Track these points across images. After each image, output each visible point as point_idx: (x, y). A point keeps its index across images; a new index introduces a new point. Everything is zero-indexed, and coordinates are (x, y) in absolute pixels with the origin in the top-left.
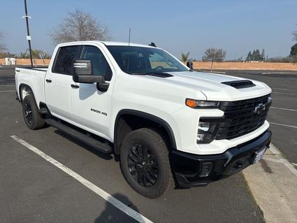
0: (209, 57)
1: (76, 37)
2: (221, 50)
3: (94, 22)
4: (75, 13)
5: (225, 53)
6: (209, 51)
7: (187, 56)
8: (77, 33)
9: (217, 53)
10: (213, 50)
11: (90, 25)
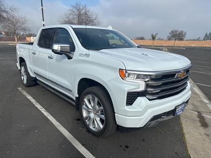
0: (173, 36)
1: (75, 22)
2: (182, 32)
3: (88, 12)
4: (75, 5)
5: (185, 34)
6: (172, 32)
7: (156, 36)
8: (77, 19)
9: (179, 34)
10: (176, 31)
11: (86, 14)
